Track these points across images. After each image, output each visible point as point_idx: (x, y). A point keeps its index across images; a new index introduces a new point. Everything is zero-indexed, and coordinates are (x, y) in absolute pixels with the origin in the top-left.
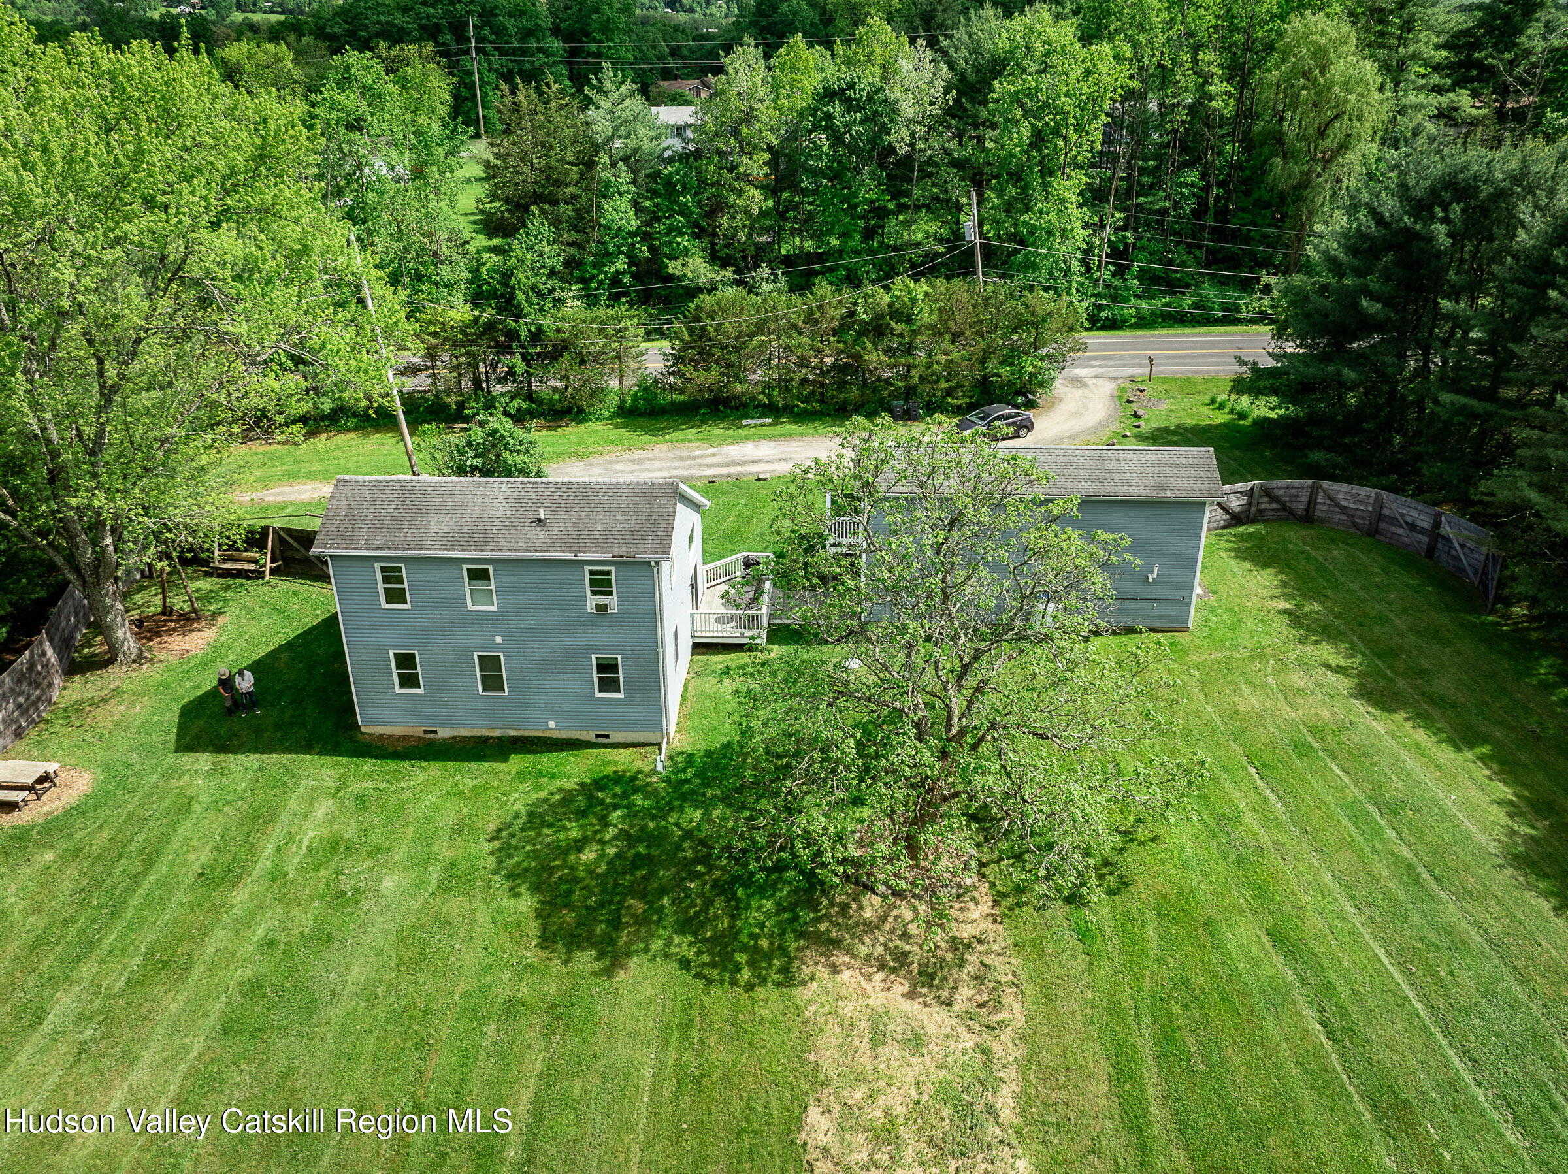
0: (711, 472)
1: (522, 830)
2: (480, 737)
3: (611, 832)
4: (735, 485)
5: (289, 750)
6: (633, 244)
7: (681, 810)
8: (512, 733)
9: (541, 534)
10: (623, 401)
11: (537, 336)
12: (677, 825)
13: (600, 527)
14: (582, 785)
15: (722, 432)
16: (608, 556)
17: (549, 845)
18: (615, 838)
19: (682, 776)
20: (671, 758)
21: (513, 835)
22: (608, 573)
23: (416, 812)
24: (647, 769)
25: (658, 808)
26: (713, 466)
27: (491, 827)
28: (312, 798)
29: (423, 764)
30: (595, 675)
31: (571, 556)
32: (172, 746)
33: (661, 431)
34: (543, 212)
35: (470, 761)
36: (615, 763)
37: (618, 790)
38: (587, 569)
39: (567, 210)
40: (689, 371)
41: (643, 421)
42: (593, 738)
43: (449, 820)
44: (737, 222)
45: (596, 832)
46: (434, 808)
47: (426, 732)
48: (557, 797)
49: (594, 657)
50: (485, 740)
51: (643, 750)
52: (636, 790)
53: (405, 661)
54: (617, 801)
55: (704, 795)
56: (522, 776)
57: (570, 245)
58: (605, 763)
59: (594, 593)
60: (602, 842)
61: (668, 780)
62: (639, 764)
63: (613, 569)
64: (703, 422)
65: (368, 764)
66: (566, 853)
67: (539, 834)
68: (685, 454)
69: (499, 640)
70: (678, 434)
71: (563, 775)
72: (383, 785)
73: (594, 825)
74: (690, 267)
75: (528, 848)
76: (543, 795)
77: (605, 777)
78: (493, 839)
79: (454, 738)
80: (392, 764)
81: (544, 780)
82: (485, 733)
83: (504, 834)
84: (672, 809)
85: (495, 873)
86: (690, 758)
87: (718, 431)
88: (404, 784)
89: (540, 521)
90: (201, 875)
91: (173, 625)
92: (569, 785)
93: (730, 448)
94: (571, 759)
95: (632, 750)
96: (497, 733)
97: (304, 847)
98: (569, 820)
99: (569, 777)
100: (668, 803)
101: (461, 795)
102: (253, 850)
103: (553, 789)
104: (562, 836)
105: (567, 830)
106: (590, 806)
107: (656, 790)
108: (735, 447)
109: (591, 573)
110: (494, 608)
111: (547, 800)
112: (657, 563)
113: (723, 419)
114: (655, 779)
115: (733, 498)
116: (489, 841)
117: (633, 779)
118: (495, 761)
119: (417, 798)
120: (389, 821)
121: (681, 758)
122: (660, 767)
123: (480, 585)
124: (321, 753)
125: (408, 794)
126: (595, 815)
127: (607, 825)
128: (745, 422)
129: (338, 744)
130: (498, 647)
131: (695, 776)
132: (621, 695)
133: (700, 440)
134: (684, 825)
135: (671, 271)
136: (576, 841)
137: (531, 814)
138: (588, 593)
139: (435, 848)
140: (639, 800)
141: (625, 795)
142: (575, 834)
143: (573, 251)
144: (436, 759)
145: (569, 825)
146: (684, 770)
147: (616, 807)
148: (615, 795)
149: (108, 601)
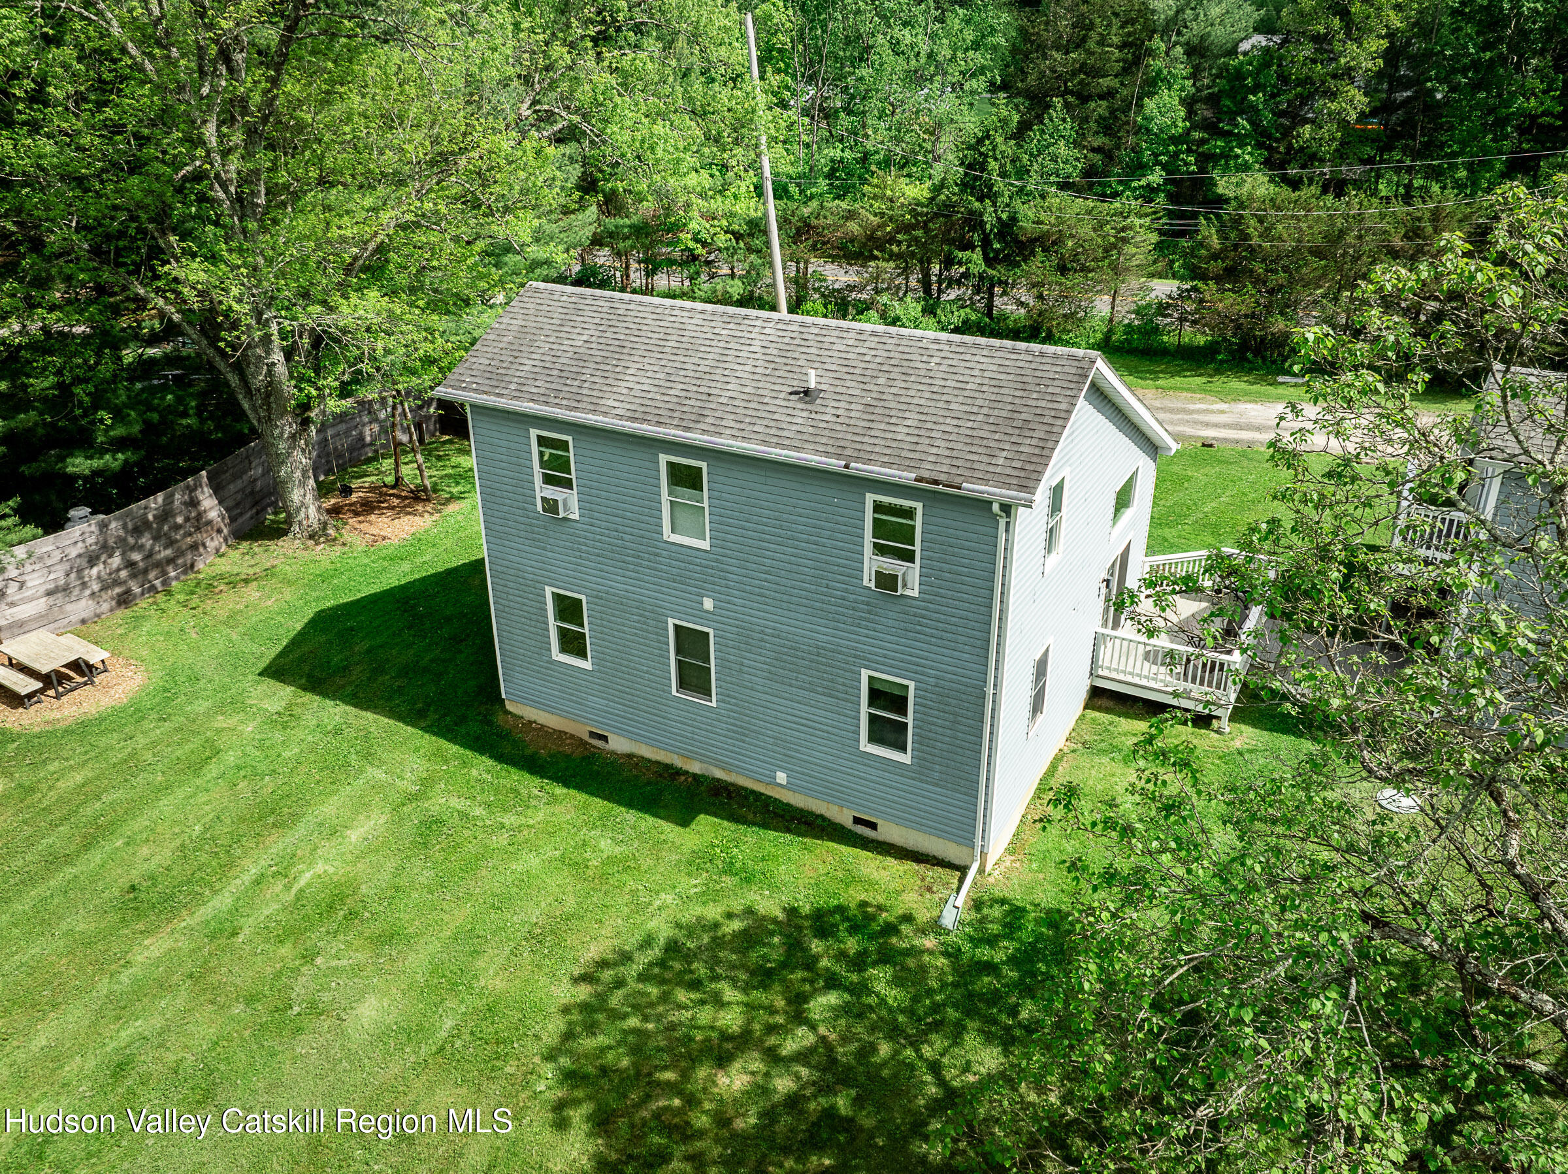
0: (1210, 433)
1: (643, 977)
2: (667, 767)
3: (799, 1039)
4: (1244, 455)
5: (393, 714)
6: (1176, 155)
7: (957, 1037)
8: (719, 774)
9: (801, 416)
10: (1110, 331)
11: (1007, 228)
12: (935, 1068)
13: (912, 418)
14: (792, 912)
15: (1244, 385)
16: (907, 477)
17: (672, 1027)
18: (802, 1057)
19: (984, 953)
20: (978, 905)
21: (620, 983)
22: (909, 514)
23: (490, 881)
24: (923, 916)
25: (910, 1012)
26: (1216, 426)
27: (594, 951)
28: (362, 806)
29: (560, 790)
30: (864, 709)
31: (836, 464)
32: (265, 662)
33: (1155, 375)
34: (1067, 105)
35: (630, 805)
36: (871, 884)
37: (852, 945)
38: (870, 498)
39: (1099, 108)
40: (1210, 289)
41: (1132, 361)
42: (848, 823)
43: (534, 913)
44: (1325, 132)
45: (771, 1029)
46: (525, 882)
47: (593, 735)
48: (736, 925)
49: (865, 674)
50: (671, 773)
51: (932, 873)
52: (886, 957)
53: (569, 609)
54: (839, 969)
55: (1014, 1012)
56: (698, 861)
57: (1094, 150)
58: (851, 879)
59: (880, 550)
60: (773, 1057)
61: (953, 954)
62: (911, 901)
63: (919, 506)
64: (1218, 372)
65: (482, 767)
66: (694, 1060)
67: (665, 998)
68: (1180, 405)
69: (708, 604)
70: (1177, 380)
71: (765, 880)
72: (478, 811)
73: (773, 1011)
74: (1247, 187)
75: (633, 1022)
76: (713, 912)
77: (840, 909)
78: (586, 978)
79: (630, 756)
80: (516, 777)
81: (728, 880)
82: (678, 762)
83: (607, 975)
84: (937, 1026)
85: (550, 1056)
86: (1015, 915)
87: (1236, 384)
88: (509, 820)
89: (807, 392)
90: (133, 888)
91: (396, 501)
92: (770, 906)
93: (1249, 406)
94: (795, 852)
95: (910, 865)
96: (695, 768)
97: (294, 890)
98: (733, 981)
99: (775, 888)
100: (936, 1008)
101: (578, 868)
102: (228, 866)
103: (737, 906)
104: (705, 1015)
105: (719, 1003)
106: (784, 965)
107: (923, 969)
108: (1258, 407)
109: (878, 507)
110: (705, 545)
111: (716, 925)
112: (1007, 509)
113: (1249, 372)
114: (929, 942)
115: (1234, 471)
116: (577, 980)
117: (891, 929)
118: (667, 818)
119: (512, 852)
120: (442, 882)
121: (996, 912)
122: (949, 919)
123: (685, 496)
124: (425, 730)
125: (503, 839)
126: (787, 986)
127: (799, 1017)
128: (1280, 379)
129: (463, 720)
130: (705, 615)
131: (1012, 961)
132: (905, 758)
133: (1205, 391)
134: (949, 1074)
135: (1220, 191)
136: (725, 1036)
137: (673, 948)
138: (868, 549)
139: (481, 964)
140: (880, 978)
141: (859, 962)
142: (731, 1020)
143: (1097, 158)
144: (580, 788)
145: (730, 994)
146: (991, 941)
147: (833, 982)
148: (842, 955)
149: (282, 446)
